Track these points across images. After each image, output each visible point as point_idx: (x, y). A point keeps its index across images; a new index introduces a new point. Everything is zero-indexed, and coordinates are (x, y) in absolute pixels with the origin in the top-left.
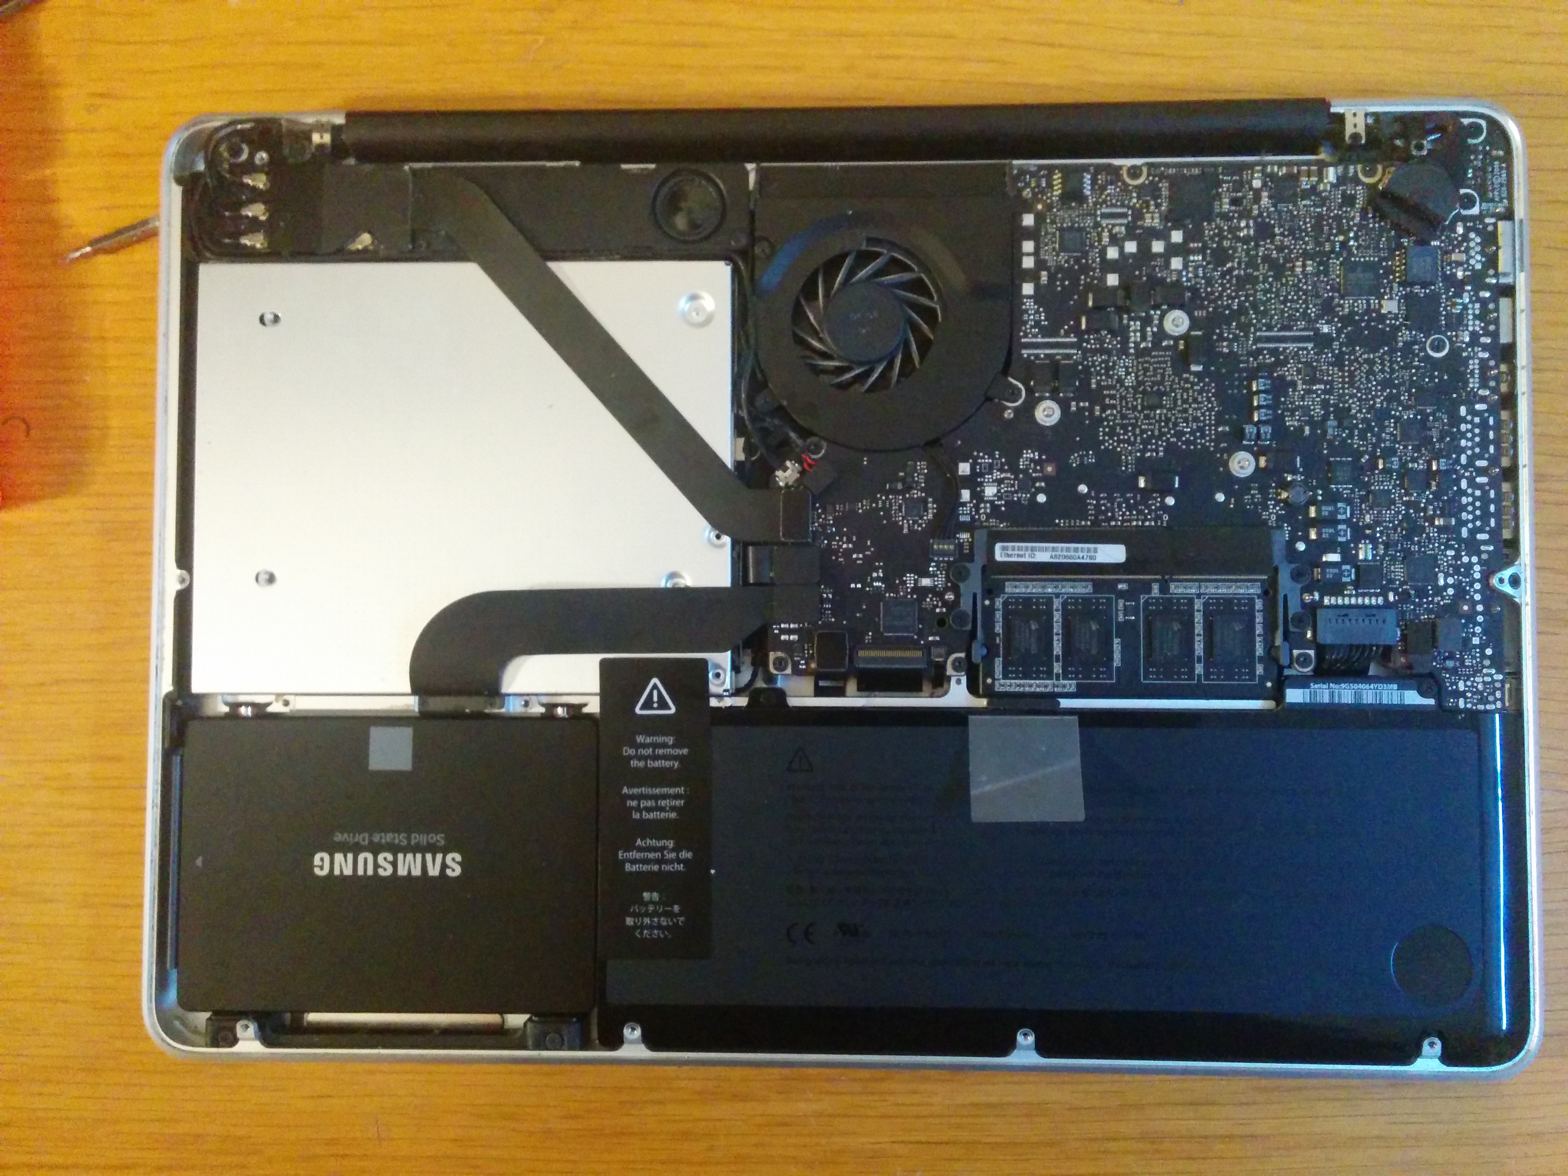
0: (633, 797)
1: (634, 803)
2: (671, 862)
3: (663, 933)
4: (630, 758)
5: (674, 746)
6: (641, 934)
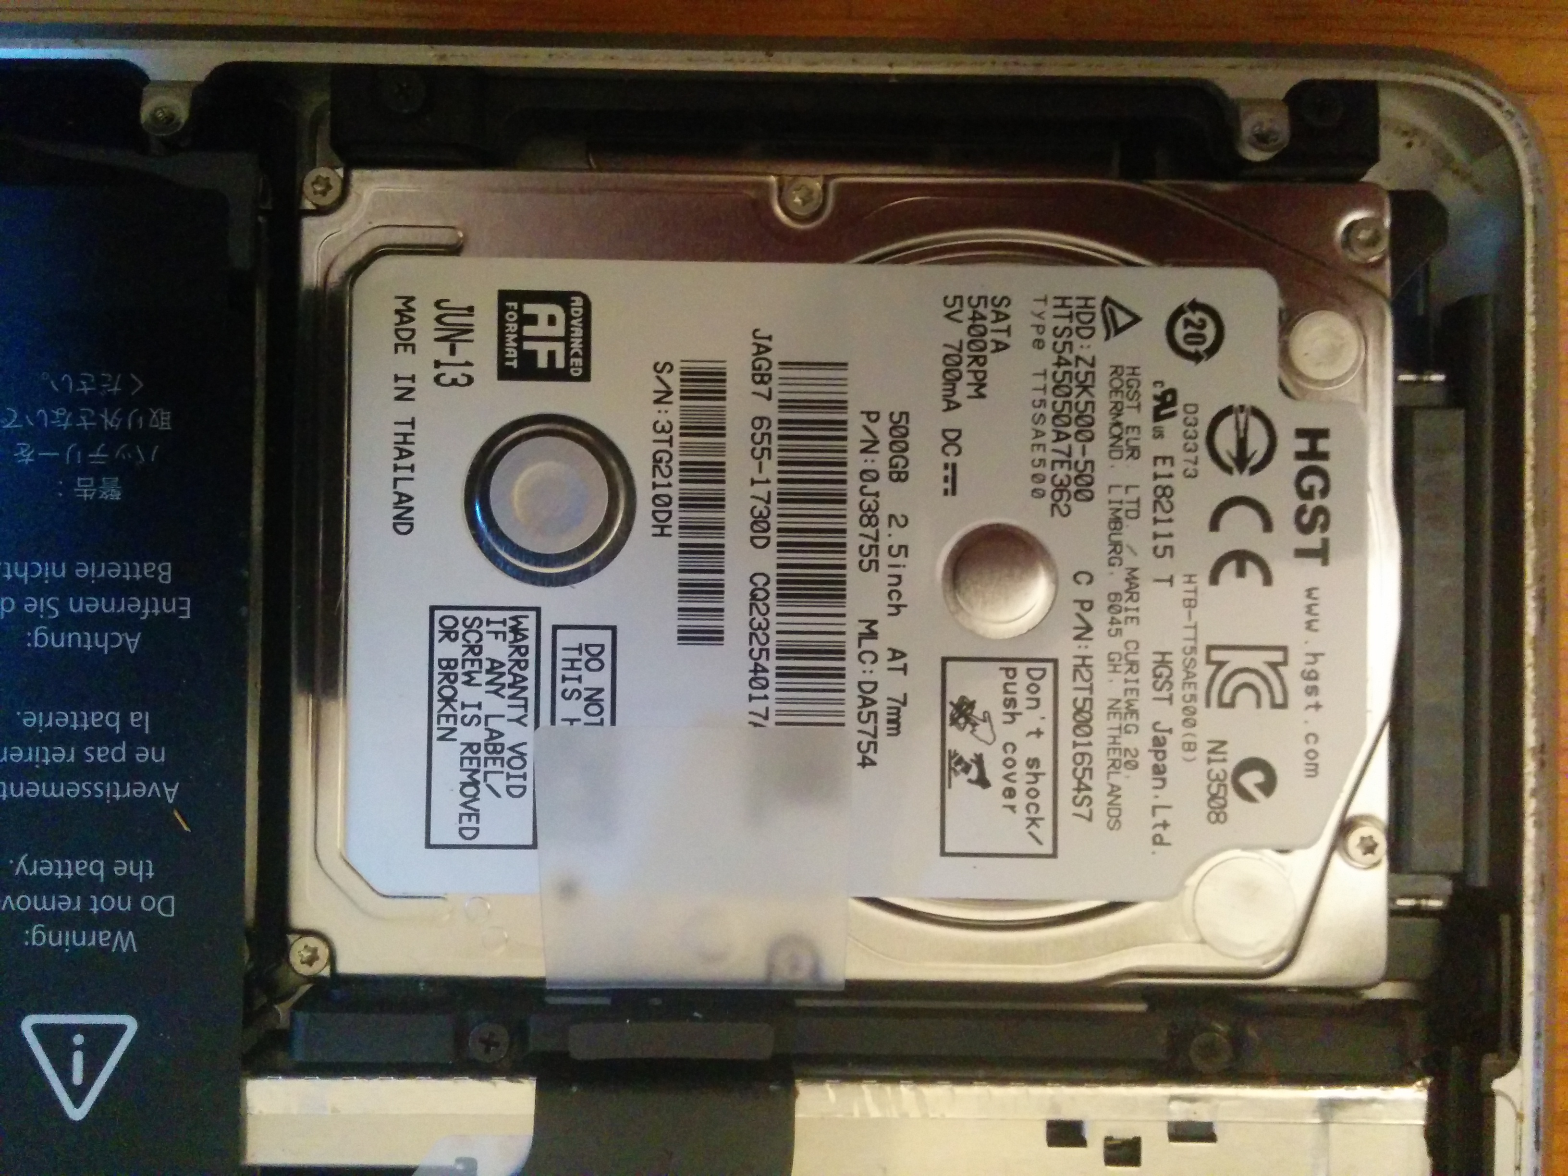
0: (147, 773)
1: (145, 755)
2: (39, 588)
4: (153, 887)
6: (127, 384)
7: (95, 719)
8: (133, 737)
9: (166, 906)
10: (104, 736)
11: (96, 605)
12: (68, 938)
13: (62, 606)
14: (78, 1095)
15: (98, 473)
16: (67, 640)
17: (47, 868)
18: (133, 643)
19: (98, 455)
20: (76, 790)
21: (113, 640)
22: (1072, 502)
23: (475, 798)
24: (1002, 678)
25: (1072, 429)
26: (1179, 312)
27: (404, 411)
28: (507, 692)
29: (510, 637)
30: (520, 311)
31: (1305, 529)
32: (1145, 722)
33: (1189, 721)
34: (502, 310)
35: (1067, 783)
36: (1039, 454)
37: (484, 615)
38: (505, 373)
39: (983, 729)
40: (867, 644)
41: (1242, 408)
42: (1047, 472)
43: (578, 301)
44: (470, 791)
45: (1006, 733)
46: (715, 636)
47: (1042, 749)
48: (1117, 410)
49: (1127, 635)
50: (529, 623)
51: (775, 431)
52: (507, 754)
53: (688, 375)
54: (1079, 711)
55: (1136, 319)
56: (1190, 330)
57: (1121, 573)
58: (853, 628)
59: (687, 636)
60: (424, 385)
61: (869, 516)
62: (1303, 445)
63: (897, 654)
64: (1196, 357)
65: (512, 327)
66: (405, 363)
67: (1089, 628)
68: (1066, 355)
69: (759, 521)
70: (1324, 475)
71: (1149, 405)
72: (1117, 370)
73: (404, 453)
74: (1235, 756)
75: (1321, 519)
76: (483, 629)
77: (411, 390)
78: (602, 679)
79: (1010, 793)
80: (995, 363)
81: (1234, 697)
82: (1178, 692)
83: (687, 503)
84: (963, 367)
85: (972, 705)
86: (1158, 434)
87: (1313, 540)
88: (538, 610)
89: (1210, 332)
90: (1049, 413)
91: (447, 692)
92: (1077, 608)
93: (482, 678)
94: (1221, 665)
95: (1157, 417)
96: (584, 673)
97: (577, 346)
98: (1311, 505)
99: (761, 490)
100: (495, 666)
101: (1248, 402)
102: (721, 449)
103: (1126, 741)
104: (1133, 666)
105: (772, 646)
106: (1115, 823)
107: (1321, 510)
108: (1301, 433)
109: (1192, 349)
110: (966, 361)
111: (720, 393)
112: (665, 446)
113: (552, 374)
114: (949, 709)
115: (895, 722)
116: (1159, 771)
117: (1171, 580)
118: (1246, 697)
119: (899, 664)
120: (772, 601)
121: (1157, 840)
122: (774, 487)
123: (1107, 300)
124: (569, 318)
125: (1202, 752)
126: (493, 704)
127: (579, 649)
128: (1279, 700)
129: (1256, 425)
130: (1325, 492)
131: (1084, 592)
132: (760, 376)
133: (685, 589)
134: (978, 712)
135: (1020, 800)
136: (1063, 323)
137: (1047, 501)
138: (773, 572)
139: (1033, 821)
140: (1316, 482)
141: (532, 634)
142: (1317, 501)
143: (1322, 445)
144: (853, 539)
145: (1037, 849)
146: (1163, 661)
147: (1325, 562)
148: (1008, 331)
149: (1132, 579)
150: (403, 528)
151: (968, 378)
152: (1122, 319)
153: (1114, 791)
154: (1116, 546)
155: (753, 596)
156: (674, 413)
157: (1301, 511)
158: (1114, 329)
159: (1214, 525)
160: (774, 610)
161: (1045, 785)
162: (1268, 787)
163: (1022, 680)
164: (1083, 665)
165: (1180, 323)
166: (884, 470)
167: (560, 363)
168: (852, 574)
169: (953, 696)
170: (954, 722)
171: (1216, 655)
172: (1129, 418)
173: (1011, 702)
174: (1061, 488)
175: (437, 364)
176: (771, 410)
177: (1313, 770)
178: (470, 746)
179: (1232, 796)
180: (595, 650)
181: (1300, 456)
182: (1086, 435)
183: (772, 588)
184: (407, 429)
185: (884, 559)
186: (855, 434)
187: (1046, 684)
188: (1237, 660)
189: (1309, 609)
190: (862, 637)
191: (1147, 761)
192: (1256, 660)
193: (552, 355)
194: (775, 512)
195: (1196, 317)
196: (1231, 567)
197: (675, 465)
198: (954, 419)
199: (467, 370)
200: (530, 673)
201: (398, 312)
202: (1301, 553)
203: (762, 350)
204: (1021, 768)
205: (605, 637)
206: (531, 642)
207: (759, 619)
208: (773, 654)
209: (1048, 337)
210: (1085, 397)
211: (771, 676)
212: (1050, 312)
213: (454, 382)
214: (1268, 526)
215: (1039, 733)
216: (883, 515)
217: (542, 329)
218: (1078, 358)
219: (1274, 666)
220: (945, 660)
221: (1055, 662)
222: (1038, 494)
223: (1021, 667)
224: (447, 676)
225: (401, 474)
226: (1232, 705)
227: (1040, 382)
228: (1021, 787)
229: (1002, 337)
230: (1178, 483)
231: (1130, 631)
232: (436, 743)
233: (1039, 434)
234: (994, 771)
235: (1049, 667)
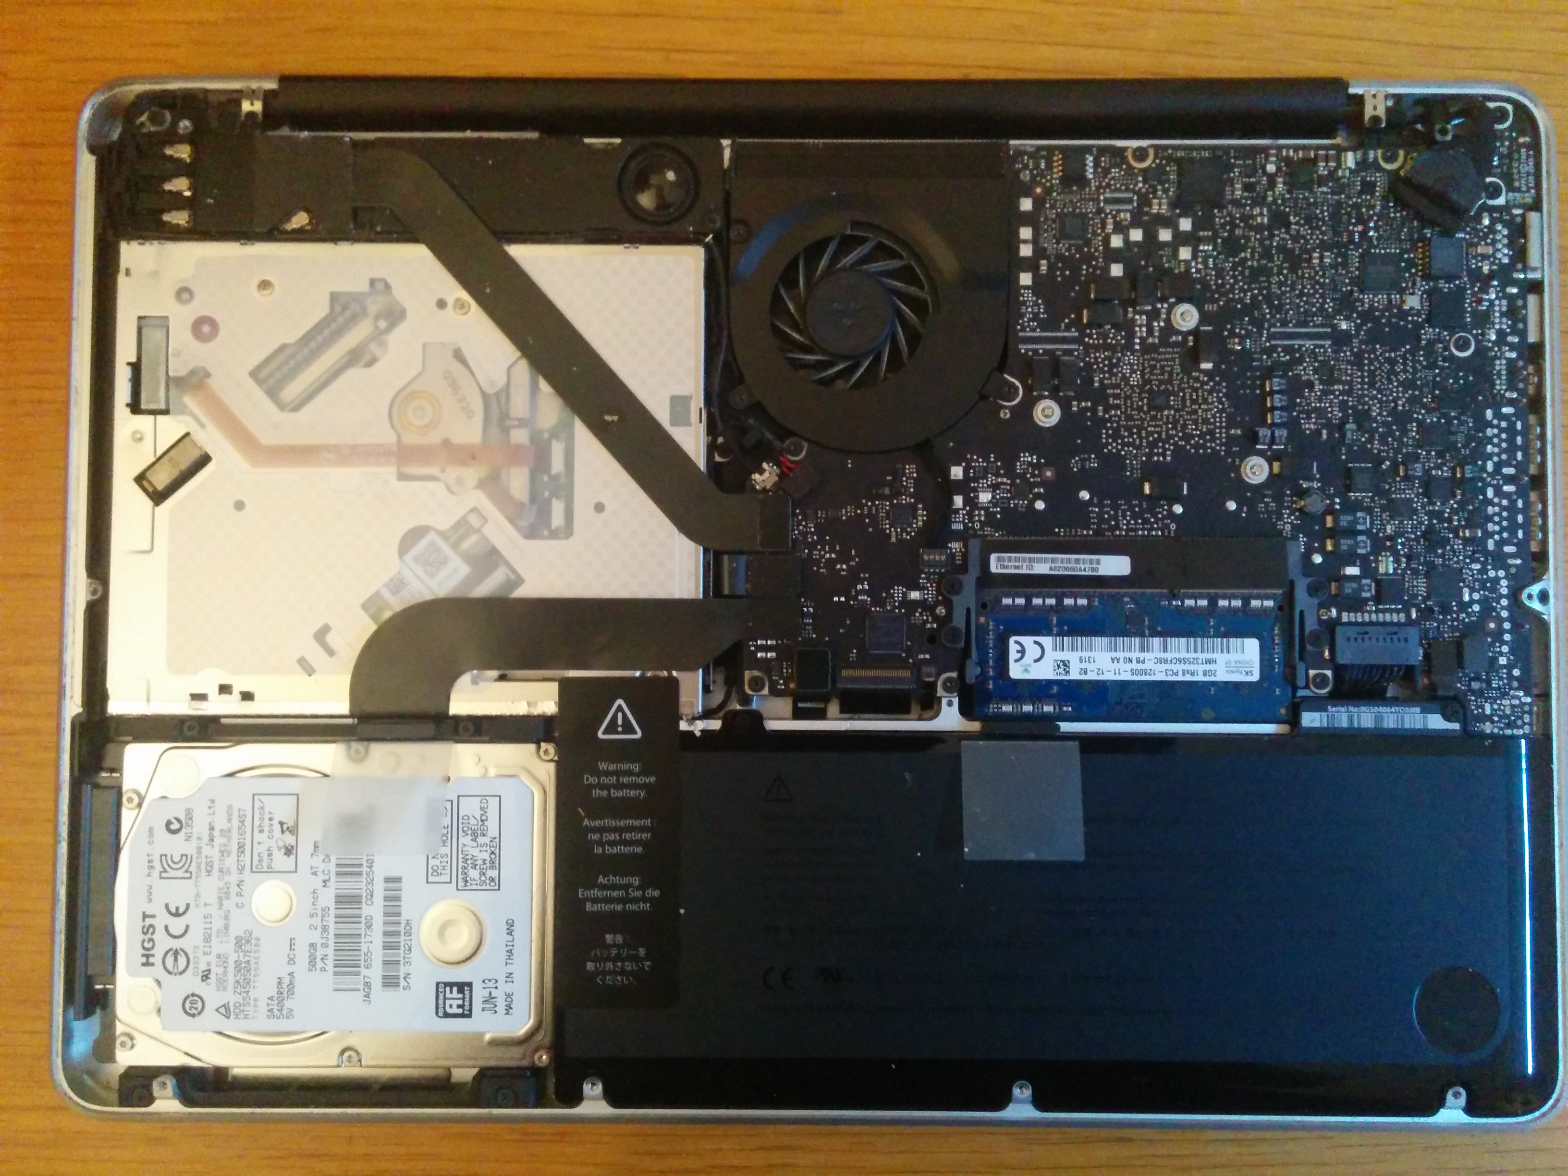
0: (594, 830)
1: (595, 837)
2: (635, 900)
3: (627, 979)
4: (591, 787)
5: (638, 775)
6: (603, 980)
7: (615, 850)
8: (601, 843)
9: (588, 779)
10: (612, 844)
11: (615, 894)
12: (625, 767)
13: (627, 894)
14: (620, 708)
15: (615, 945)
16: (625, 881)
17: (632, 793)
18: (601, 880)
19: (614, 952)
20: (622, 823)
21: (609, 880)
22: (243, 936)
23: (482, 815)
24: (273, 865)
25: (243, 965)
26: (199, 1014)
27: (510, 969)
28: (469, 857)
29: (468, 879)
30: (464, 1010)
31: (151, 926)
32: (217, 848)
33: (199, 849)
34: (470, 1010)
35: (248, 823)
36: (257, 955)
37: (479, 887)
38: (470, 985)
39: (281, 844)
40: (327, 877)
41: (176, 974)
42: (254, 948)
43: (440, 1014)
44: (484, 818)
45: (272, 843)
46: (388, 880)
47: (258, 837)
48: (225, 973)
49: (223, 883)
50: (461, 884)
51: (362, 963)
52: (469, 832)
53: (397, 985)
54: (243, 852)
55: (217, 1010)
56: (195, 1006)
57: (225, 907)
58: (332, 884)
59: (398, 880)
60: (502, 979)
61: (325, 929)
62: (151, 960)
63: (315, 874)
64: (193, 995)
65: (467, 1003)
66: (509, 988)
67: (238, 885)
68: (245, 995)
69: (369, 926)
70: (144, 948)
71: (212, 976)
72: (225, 989)
73: (510, 952)
74: (181, 835)
75: (145, 930)
76: (479, 882)
77: (507, 977)
78: (432, 862)
79: (271, 819)
80: (273, 992)
81: (181, 860)
82: (204, 860)
83: (398, 934)
84: (286, 990)
85: (285, 854)
86: (209, 964)
87: (148, 921)
88: (458, 889)
89: (188, 1005)
90: (252, 972)
91: (493, 856)
92: (243, 893)
93: (479, 862)
94: (187, 871)
95: (209, 971)
96: (439, 864)
97: (441, 996)
98: (149, 936)
99: (368, 939)
100: (474, 867)
101: (173, 977)
102: (384, 955)
103: (224, 840)
104: (221, 870)
105: (365, 876)
106: (230, 808)
107: (145, 933)
108: (152, 964)
109: (196, 998)
110: (285, 992)
111: (385, 977)
112: (407, 956)
113: (451, 985)
114: (294, 852)
115: (316, 847)
116: (212, 829)
117: (205, 904)
118: (176, 859)
119: (314, 870)
120: (364, 895)
121: (213, 801)
122: (363, 940)
123: (228, 1018)
124: (444, 1008)
125: (194, 836)
126: (475, 852)
127: (441, 874)
128: (164, 858)
129: (171, 969)
130: (143, 941)
131: (240, 900)
132: (368, 985)
133: (398, 898)
134: (283, 851)
135: (267, 817)
136: (246, 1008)
137: (253, 936)
138: (364, 906)
139: (262, 808)
140: (146, 945)
141: (460, 880)
142: (146, 937)
143: (144, 960)
144: (331, 920)
145: (262, 798)
146: (209, 872)
147: (144, 913)
148: (268, 1005)
149: (221, 905)
150: (510, 921)
151: (284, 986)
152: (222, 1010)
153: (230, 820)
154: (227, 918)
155: (372, 896)
156: (403, 970)
157: (153, 933)
158: (226, 1006)
159: (187, 926)
160: (364, 891)
161: (257, 822)
162: (168, 823)
163: (265, 864)
164: (241, 870)
165: (199, 1009)
166: (319, 947)
167: (448, 989)
168: (331, 904)
169: (293, 857)
170: (292, 847)
171: (188, 875)
172: (220, 970)
173: (270, 855)
174: (248, 942)
175: (496, 988)
176: (363, 971)
177: (151, 830)
178: (484, 835)
179: (183, 818)
180: (435, 873)
181: (153, 956)
182: (238, 964)
183: (364, 900)
184: (508, 961)
185: (319, 912)
186: (330, 962)
187: (255, 862)
188: (180, 873)
189: (151, 893)
190: (329, 880)
191: (216, 833)
192: (172, 873)
193: (451, 992)
194: (363, 930)
195: (193, 1011)
196: (181, 911)
197: (402, 948)
198: (290, 969)
199: (484, 986)
200: (460, 864)
201: (511, 1008)
202: (153, 916)
203: (367, 996)
204: (266, 829)
205: (431, 879)
206: (460, 876)
207: (370, 887)
208: (364, 873)
209: (252, 1002)
210: (237, 978)
211: (365, 864)
212: (251, 1013)
213: (490, 981)
214: (166, 927)
215: (259, 843)
216: (320, 930)
217: (455, 1003)
218: (240, 994)
219: (165, 871)
220: (296, 871)
221: (252, 871)
222: (258, 939)
223: (265, 869)
224: (493, 862)
225: (511, 944)
226: (182, 855)
227: (256, 985)
228: (266, 821)
229: (270, 1002)
230: (201, 944)
231: (222, 884)
232: (498, 836)
233: (256, 963)
234: (277, 828)
235: (254, 869)
